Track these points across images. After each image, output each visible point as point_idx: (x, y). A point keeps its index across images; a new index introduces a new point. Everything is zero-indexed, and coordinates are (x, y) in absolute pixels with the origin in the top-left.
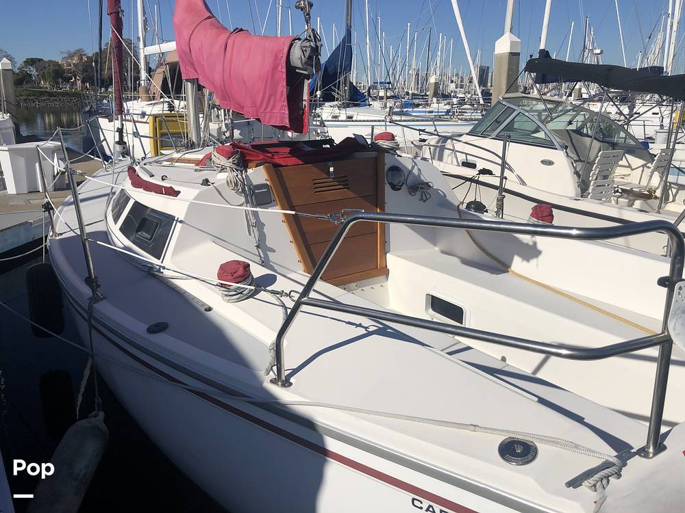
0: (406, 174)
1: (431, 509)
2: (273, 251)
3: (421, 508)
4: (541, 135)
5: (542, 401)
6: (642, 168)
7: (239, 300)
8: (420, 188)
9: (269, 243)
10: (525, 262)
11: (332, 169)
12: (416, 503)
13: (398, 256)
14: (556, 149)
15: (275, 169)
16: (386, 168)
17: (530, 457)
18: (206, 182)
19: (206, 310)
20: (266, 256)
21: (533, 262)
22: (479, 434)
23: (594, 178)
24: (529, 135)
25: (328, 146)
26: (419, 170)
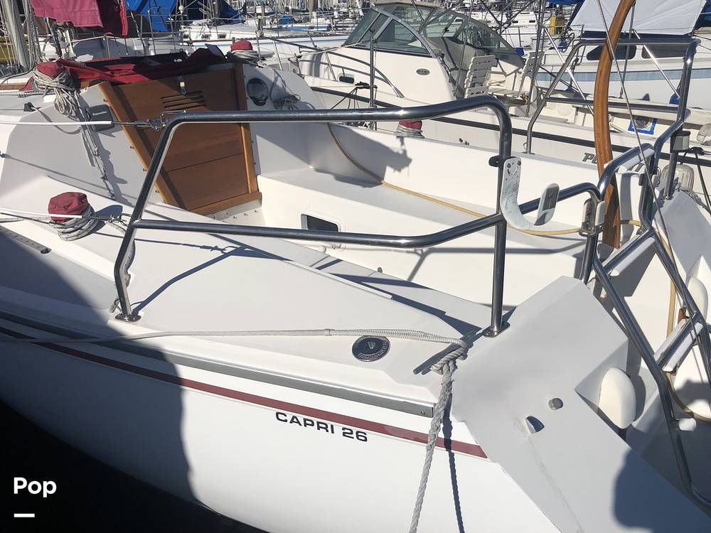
0: (269, 88)
1: (295, 420)
2: (124, 182)
3: (286, 421)
4: (417, 44)
5: (396, 298)
6: (514, 74)
7: (78, 237)
8: (286, 101)
9: (117, 174)
10: (397, 172)
11: (182, 84)
12: (281, 417)
13: (270, 178)
14: (431, 57)
15: (114, 88)
16: (246, 81)
17: (382, 352)
18: (29, 107)
19: (42, 252)
20: (117, 189)
21: (405, 170)
22: (334, 338)
23: (469, 86)
24: (406, 44)
25: (180, 60)
26: (283, 81)
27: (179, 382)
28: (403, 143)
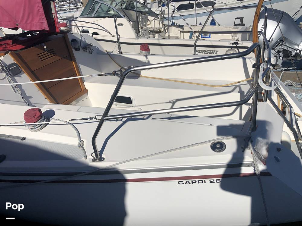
1: (187, 182)
2: (31, 97)
3: (183, 184)
4: (112, 12)
8: (87, 47)
9: (28, 94)
11: (45, 47)
12: (180, 183)
13: (90, 82)
14: (123, 18)
19: (22, 140)
20: (29, 101)
23: (141, 28)
24: (106, 13)
25: (30, 35)
26: (84, 38)
27: (126, 181)
28: (147, 58)
